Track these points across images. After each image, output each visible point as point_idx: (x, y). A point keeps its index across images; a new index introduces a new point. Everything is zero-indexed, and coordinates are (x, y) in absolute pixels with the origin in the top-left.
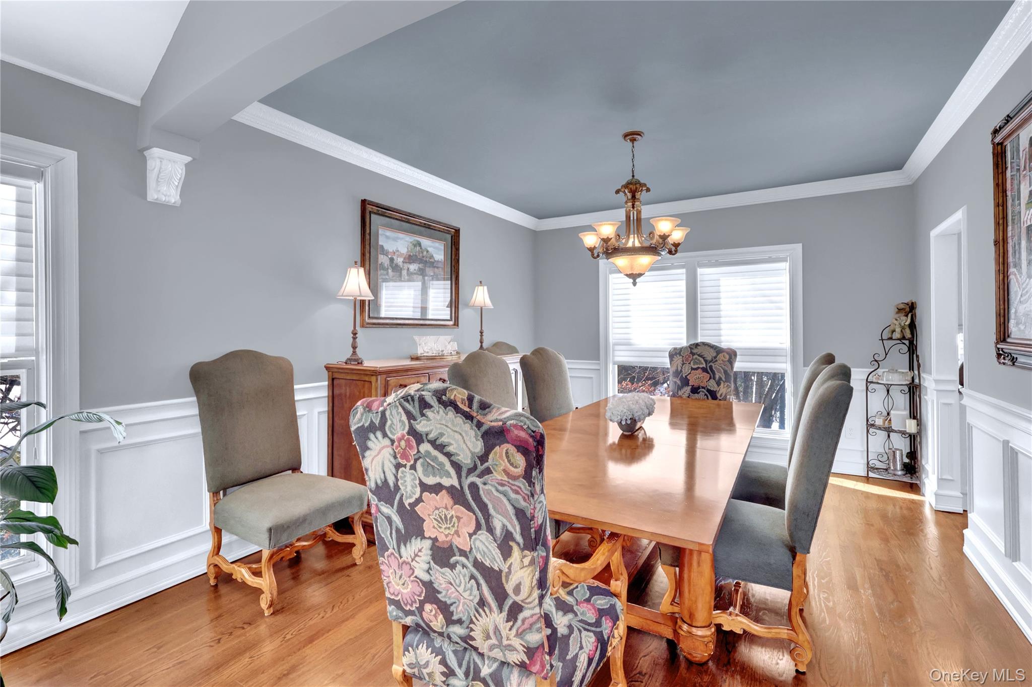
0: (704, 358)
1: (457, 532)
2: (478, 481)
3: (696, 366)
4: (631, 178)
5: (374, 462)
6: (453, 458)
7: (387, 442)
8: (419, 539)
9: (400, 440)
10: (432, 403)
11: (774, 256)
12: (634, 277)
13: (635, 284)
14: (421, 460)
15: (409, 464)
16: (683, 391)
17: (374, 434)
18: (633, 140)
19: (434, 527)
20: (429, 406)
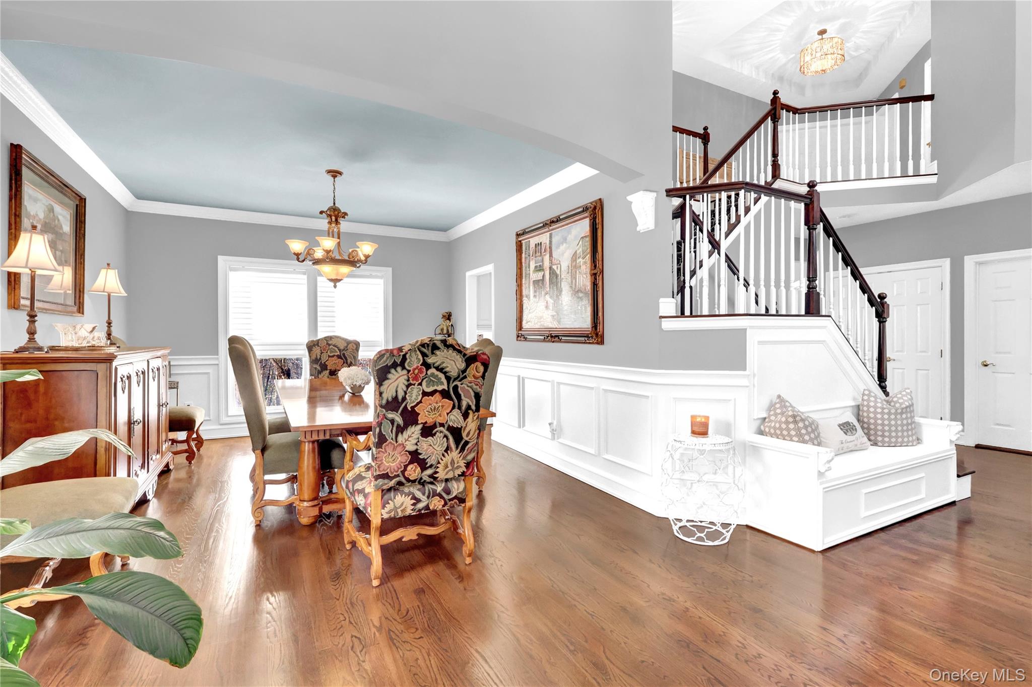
0: (338, 348)
1: (440, 415)
2: (459, 383)
3: (332, 355)
4: (332, 205)
5: (389, 388)
6: (447, 374)
7: (405, 372)
8: (414, 426)
9: (414, 369)
10: (440, 347)
11: (374, 274)
12: (335, 281)
13: (335, 287)
14: (427, 379)
15: (417, 383)
16: (322, 375)
17: (395, 369)
18: (334, 177)
19: (426, 416)
20: (438, 348)
